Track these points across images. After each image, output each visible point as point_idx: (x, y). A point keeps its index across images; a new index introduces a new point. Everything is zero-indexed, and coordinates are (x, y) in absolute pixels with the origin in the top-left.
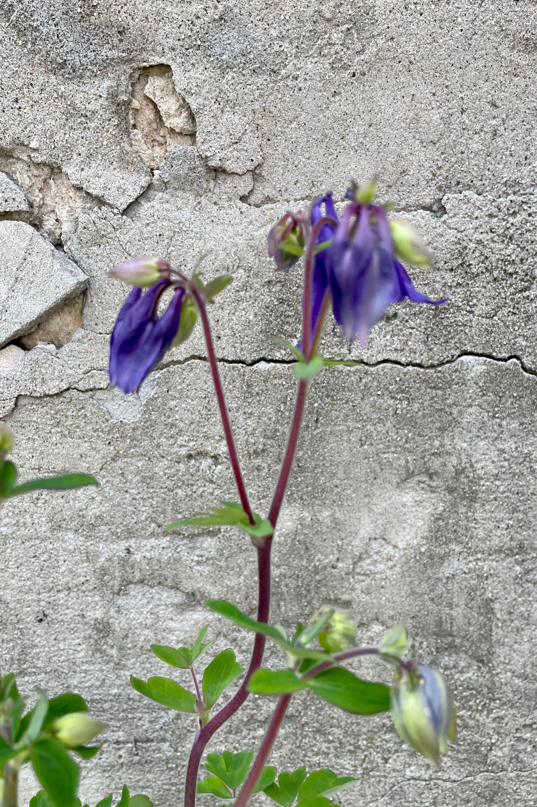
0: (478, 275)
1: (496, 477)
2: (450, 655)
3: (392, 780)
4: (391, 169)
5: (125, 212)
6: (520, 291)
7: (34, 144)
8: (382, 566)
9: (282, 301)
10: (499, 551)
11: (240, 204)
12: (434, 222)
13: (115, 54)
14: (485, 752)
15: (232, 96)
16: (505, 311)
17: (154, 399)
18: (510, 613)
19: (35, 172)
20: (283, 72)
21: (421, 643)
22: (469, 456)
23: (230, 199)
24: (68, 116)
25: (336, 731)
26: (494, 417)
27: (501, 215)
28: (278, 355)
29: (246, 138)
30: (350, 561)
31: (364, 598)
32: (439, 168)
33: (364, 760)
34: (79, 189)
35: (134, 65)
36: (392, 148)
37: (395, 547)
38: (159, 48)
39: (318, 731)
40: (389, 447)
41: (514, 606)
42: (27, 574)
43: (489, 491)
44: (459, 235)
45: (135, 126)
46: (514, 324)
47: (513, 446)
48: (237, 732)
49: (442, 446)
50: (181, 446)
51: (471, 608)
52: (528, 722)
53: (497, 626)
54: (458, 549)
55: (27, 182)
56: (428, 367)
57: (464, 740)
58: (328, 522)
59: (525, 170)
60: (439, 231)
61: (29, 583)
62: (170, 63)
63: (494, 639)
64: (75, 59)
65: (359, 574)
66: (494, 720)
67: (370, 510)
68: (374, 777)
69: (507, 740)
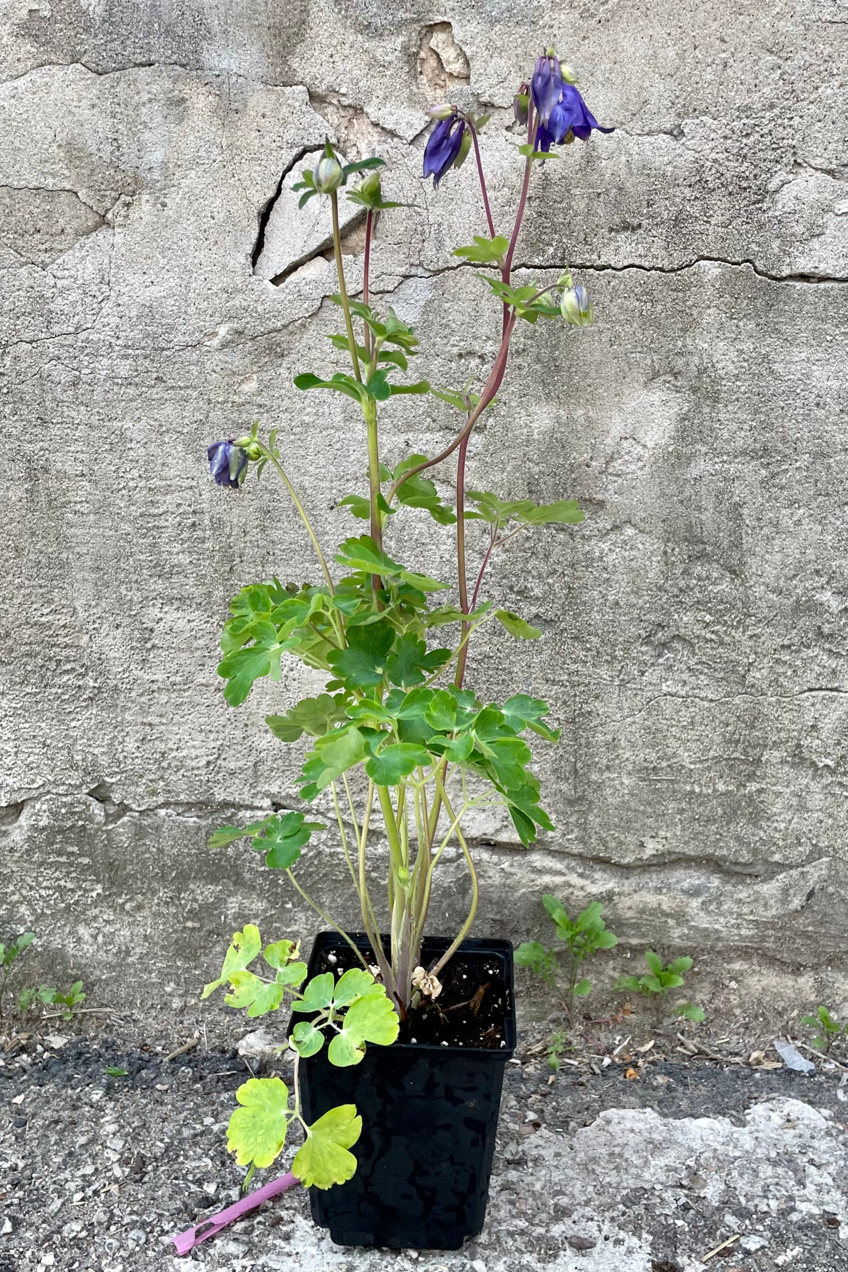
0: (714, 190)
1: (737, 376)
2: (702, 565)
3: (649, 694)
4: (635, 100)
5: (412, 142)
6: (754, 203)
7: (343, 90)
8: (633, 467)
9: (540, 214)
10: (744, 453)
11: (505, 133)
12: (673, 144)
13: (408, 15)
14: (742, 672)
15: (499, 44)
16: (739, 221)
17: (431, 301)
18: (759, 519)
19: (343, 114)
20: (541, 22)
21: (673, 550)
22: (710, 356)
23: (497, 129)
24: (370, 66)
25: (594, 639)
26: (732, 319)
27: (735, 137)
28: (537, 261)
29: (510, 78)
30: (603, 460)
31: (617, 498)
32: (677, 97)
33: (621, 671)
34: (376, 125)
35: (422, 24)
36: (635, 80)
37: (644, 446)
38: (442, 9)
39: (576, 638)
40: (636, 347)
41: (762, 511)
42: (322, 462)
43: (730, 391)
44: (697, 155)
45: (421, 73)
46: (747, 232)
47: (752, 347)
48: (500, 634)
49: (685, 346)
50: (454, 345)
51: (720, 513)
52: (786, 642)
53: (747, 533)
54: (704, 449)
55: (336, 121)
56: (669, 271)
57: (720, 657)
58: (582, 420)
59: (756, 96)
60: (678, 152)
61: (323, 470)
62: (450, 20)
63: (745, 547)
64: (377, 21)
65: (611, 474)
66: (751, 637)
67: (621, 410)
68: (630, 689)
69: (765, 661)
